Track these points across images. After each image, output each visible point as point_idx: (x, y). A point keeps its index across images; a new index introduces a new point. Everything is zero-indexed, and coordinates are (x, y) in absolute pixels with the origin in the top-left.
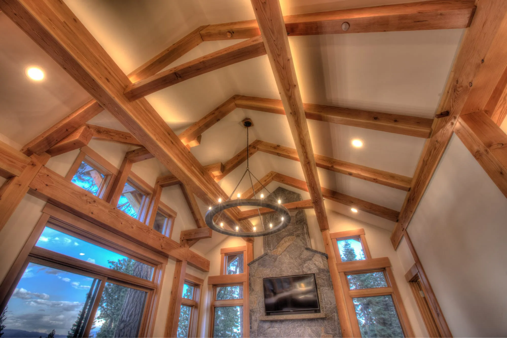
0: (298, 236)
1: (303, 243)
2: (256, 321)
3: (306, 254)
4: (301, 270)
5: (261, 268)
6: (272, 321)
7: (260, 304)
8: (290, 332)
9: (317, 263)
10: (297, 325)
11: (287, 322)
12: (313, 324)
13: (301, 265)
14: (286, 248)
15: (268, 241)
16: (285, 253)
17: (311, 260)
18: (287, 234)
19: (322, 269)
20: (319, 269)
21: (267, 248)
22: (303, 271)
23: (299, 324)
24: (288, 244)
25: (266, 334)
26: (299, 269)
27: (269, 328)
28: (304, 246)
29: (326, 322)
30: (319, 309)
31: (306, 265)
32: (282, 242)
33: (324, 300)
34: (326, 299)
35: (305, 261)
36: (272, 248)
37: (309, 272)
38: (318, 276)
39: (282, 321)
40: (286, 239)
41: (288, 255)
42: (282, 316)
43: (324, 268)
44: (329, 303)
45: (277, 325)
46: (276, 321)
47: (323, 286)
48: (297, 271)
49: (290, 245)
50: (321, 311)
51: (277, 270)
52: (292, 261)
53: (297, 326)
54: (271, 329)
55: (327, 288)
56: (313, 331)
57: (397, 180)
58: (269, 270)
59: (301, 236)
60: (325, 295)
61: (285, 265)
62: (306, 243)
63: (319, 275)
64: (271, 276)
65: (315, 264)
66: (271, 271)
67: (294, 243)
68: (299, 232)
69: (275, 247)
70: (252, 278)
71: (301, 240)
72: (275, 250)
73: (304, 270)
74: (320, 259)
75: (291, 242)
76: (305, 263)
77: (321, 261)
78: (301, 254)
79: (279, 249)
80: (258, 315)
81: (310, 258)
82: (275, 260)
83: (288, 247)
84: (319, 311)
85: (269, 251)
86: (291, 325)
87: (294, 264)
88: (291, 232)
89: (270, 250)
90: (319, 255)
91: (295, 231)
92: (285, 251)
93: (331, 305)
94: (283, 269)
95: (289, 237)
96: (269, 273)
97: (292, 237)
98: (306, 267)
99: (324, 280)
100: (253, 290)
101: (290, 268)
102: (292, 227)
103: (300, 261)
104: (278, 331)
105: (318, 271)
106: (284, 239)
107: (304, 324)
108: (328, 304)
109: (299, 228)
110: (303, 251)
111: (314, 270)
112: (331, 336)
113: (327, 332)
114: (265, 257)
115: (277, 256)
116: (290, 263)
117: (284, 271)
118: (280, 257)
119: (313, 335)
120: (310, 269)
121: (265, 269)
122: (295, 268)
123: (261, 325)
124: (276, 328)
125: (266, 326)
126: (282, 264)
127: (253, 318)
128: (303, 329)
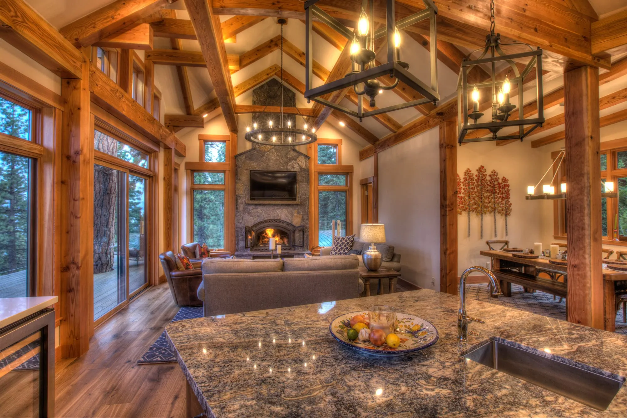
2: (242, 203)
3: (292, 154)
5: (248, 161)
6: (256, 205)
7: (246, 191)
8: (270, 213)
9: (300, 163)
10: (276, 208)
12: (290, 208)
13: (286, 163)
16: (273, 150)
17: (295, 160)
19: (303, 169)
20: (301, 168)
22: (287, 169)
23: (278, 207)
26: (284, 166)
27: (254, 209)
28: (291, 147)
29: (299, 207)
34: (302, 192)
35: (290, 160)
37: (292, 170)
38: (299, 174)
39: (264, 205)
41: (275, 153)
43: (305, 167)
45: (261, 207)
46: (260, 205)
47: (302, 182)
48: (282, 167)
50: (297, 199)
51: (264, 164)
52: (278, 158)
55: (305, 184)
56: (288, 212)
57: (391, 123)
58: (256, 164)
60: (302, 189)
61: (271, 162)
64: (257, 169)
65: (298, 164)
66: (258, 164)
70: (238, 169)
73: (288, 167)
74: (304, 161)
76: (290, 162)
78: (287, 154)
80: (244, 200)
81: (294, 158)
82: (263, 156)
84: (295, 199)
85: (257, 146)
86: (272, 208)
87: (280, 162)
90: (304, 157)
92: (273, 148)
93: (305, 195)
94: (270, 164)
96: (255, 166)
98: (291, 165)
99: (303, 177)
100: (239, 179)
101: (276, 165)
103: (286, 159)
104: (261, 211)
105: (299, 170)
107: (282, 207)
108: (303, 195)
110: (290, 151)
111: (297, 168)
112: (301, 216)
113: (299, 213)
114: (253, 151)
115: (265, 152)
116: (276, 160)
117: (270, 167)
118: (268, 153)
119: (288, 215)
120: (293, 168)
121: (251, 162)
122: (281, 165)
123: (246, 206)
124: (260, 209)
125: (251, 207)
126: (269, 160)
127: (239, 201)
128: (281, 211)
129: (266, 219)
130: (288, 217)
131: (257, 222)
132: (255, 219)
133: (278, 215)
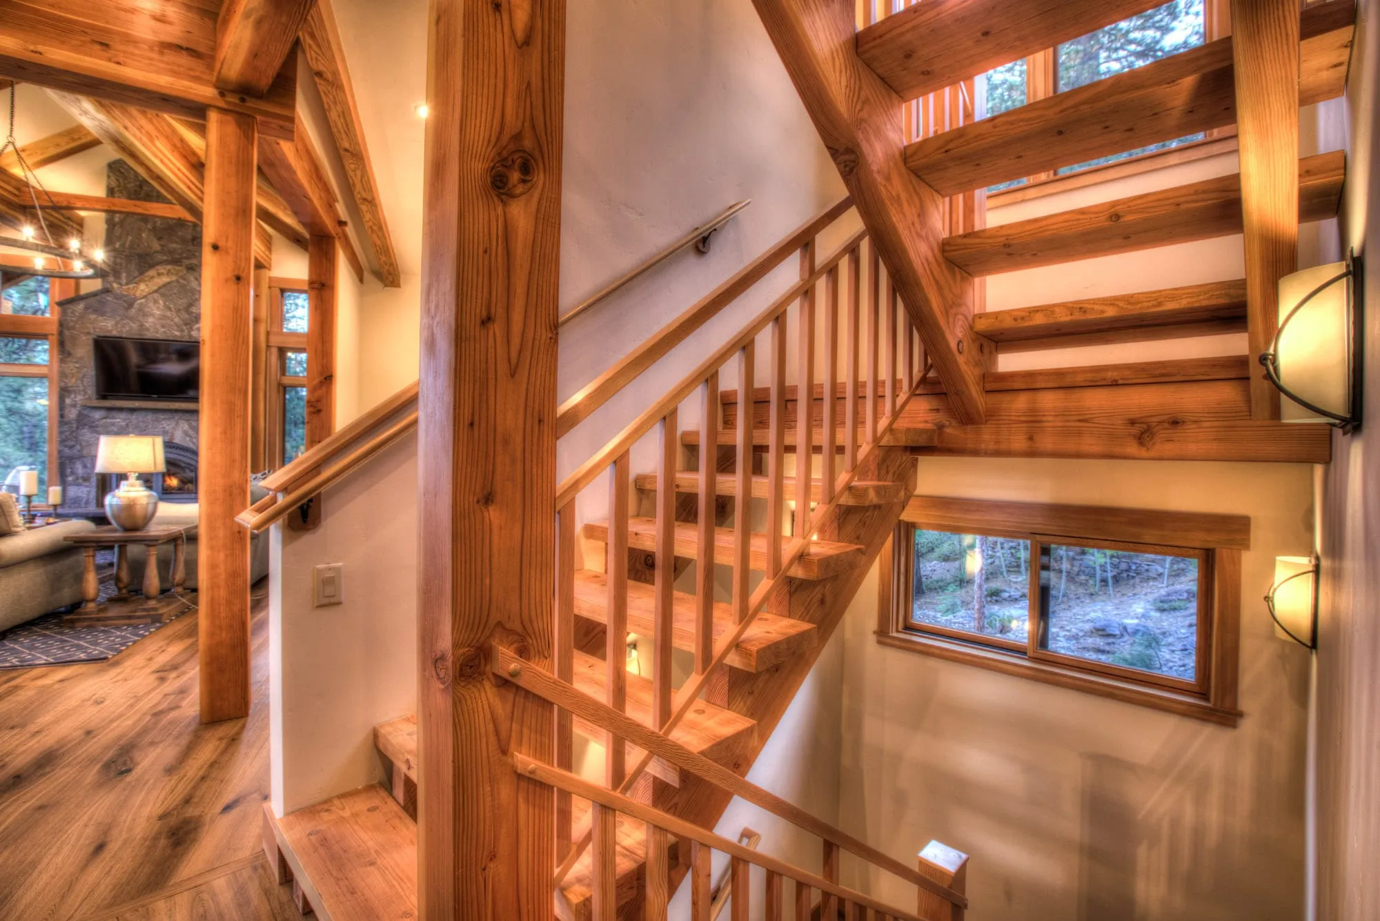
2: (74, 406)
4: (186, 333)
5: (93, 317)
6: (111, 409)
7: (86, 380)
8: (146, 426)
10: (163, 417)
11: (143, 413)
14: (160, 287)
15: (115, 263)
16: (156, 295)
18: (165, 258)
21: (112, 279)
22: (190, 336)
23: (168, 416)
24: (165, 279)
25: (97, 426)
26: (182, 331)
27: (105, 418)
32: (152, 272)
36: (124, 281)
39: (132, 410)
40: (162, 269)
41: (161, 302)
42: (132, 402)
45: (123, 415)
46: (121, 409)
48: (177, 333)
49: (169, 283)
51: (132, 324)
52: (169, 314)
53: (164, 419)
54: (109, 420)
58: (113, 323)
61: (151, 320)
64: (115, 333)
66: (116, 324)
68: (194, 262)
69: (133, 281)
70: (67, 333)
72: (131, 286)
73: (193, 333)
75: (174, 278)
76: (197, 323)
78: (191, 305)
79: (142, 286)
80: (79, 398)
82: (131, 305)
83: (165, 285)
85: (115, 285)
86: (150, 416)
87: (172, 320)
88: (177, 256)
89: (120, 284)
91: (187, 258)
92: (156, 291)
94: (147, 324)
95: (169, 267)
96: (108, 326)
97: (177, 268)
100: (69, 354)
101: (163, 326)
102: (180, 246)
103: (187, 316)
104: (123, 423)
106: (158, 267)
107: (177, 416)
109: (196, 254)
114: (104, 295)
115: (136, 299)
116: (164, 317)
117: (148, 330)
118: (143, 300)
119: (191, 432)
121: (101, 318)
122: (175, 328)
123: (85, 412)
124: (120, 420)
125: (97, 415)
126: (145, 315)
127: (68, 401)
128: (174, 424)
130: (190, 436)
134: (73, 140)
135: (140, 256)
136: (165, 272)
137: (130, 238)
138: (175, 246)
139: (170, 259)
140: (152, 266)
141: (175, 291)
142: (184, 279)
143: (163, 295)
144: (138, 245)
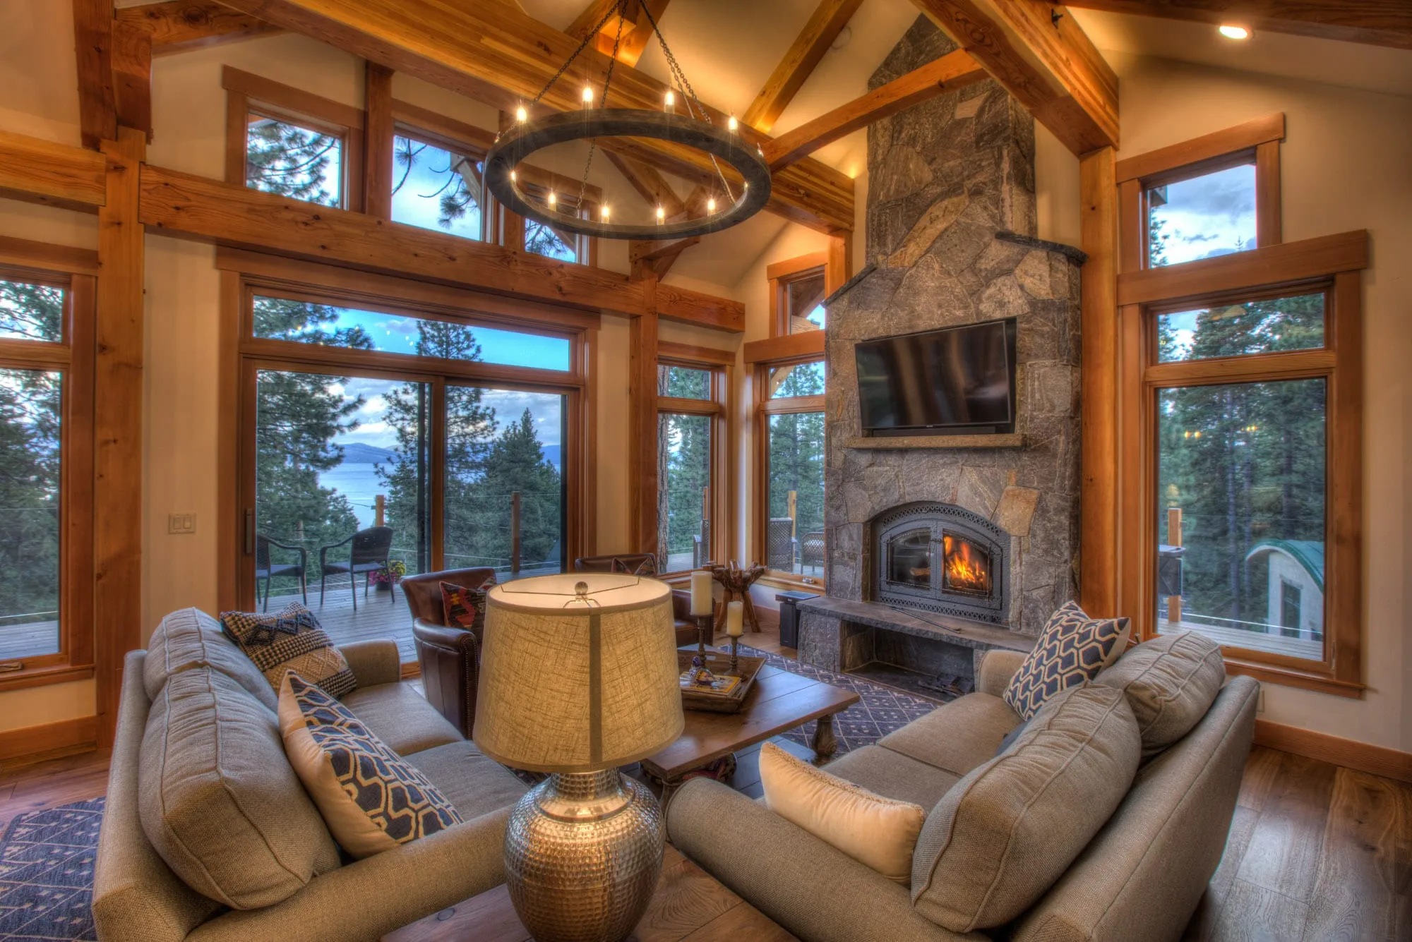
0: (976, 193)
1: (992, 217)
2: (841, 448)
3: (998, 252)
4: (973, 310)
5: (857, 313)
6: (877, 451)
7: (851, 409)
8: (920, 478)
9: (1028, 282)
10: (941, 462)
11: (916, 456)
12: (988, 461)
13: (975, 293)
14: (934, 242)
15: (880, 225)
16: (929, 257)
17: (1009, 272)
18: (939, 190)
19: (1043, 301)
20: (1034, 302)
21: (876, 249)
22: (978, 313)
23: (948, 459)
24: (941, 226)
25: (863, 479)
26: (966, 307)
27: (871, 465)
28: (992, 228)
29: (1025, 457)
30: (1009, 422)
31: (991, 290)
32: (924, 221)
33: (1033, 397)
34: (1037, 396)
35: (989, 278)
36: (889, 248)
37: (998, 315)
38: (1024, 326)
39: (903, 451)
40: (936, 210)
41: (937, 266)
42: (900, 439)
43: (1051, 297)
44: (1047, 405)
45: (892, 460)
46: (888, 451)
47: (1037, 357)
48: (960, 313)
49: (946, 230)
50: (1017, 427)
51: (901, 314)
52: (947, 282)
53: (945, 464)
54: (874, 468)
55: (1048, 362)
56: (984, 480)
58: (879, 316)
59: (989, 191)
60: (1036, 383)
61: (923, 299)
62: (1003, 214)
63: (1029, 321)
64: (882, 332)
65: (1022, 287)
66: (883, 318)
67: (962, 220)
68: (980, 178)
69: (900, 244)
70: (832, 343)
71: (985, 208)
72: (898, 252)
73: (982, 307)
74: (1044, 269)
75: (953, 218)
76: (988, 287)
77: (1046, 275)
78: (978, 257)
79: (912, 248)
80: (845, 436)
81: (1006, 267)
82: (898, 283)
83: (940, 236)
84: (1008, 429)
85: (880, 258)
86: (925, 461)
87: (952, 293)
88: (955, 180)
89: (885, 254)
90: (1042, 254)
91: (969, 177)
92: (927, 251)
93: (1049, 411)
94: (919, 309)
95: (945, 203)
96: (878, 323)
97: (955, 200)
98: (990, 297)
99: (1042, 336)
100: (835, 374)
101: (940, 306)
102: (958, 161)
103: (973, 279)
104: (891, 475)
105: (1027, 309)
106: (930, 210)
107: (961, 459)
108: (1041, 410)
109: (984, 164)
110: (987, 246)
111: (1016, 305)
112: (1034, 495)
113: (1022, 483)
114: (867, 278)
115: (904, 271)
116: (941, 289)
117: (920, 317)
118: (913, 271)
119: (982, 488)
120: (1001, 304)
121: (866, 313)
122: (957, 303)
123: (851, 457)
124: (888, 468)
125: (864, 460)
126: (916, 294)
127: (835, 441)
128: (957, 472)
129: (908, 499)
130: (980, 495)
131: (878, 509)
132: (875, 499)
133: (946, 488)
134: (807, 42)
135: (908, 200)
136: (940, 213)
137: (895, 177)
138: (952, 163)
139: (946, 188)
140: (922, 212)
141: (955, 241)
142: (967, 215)
143: (938, 254)
144: (905, 185)
